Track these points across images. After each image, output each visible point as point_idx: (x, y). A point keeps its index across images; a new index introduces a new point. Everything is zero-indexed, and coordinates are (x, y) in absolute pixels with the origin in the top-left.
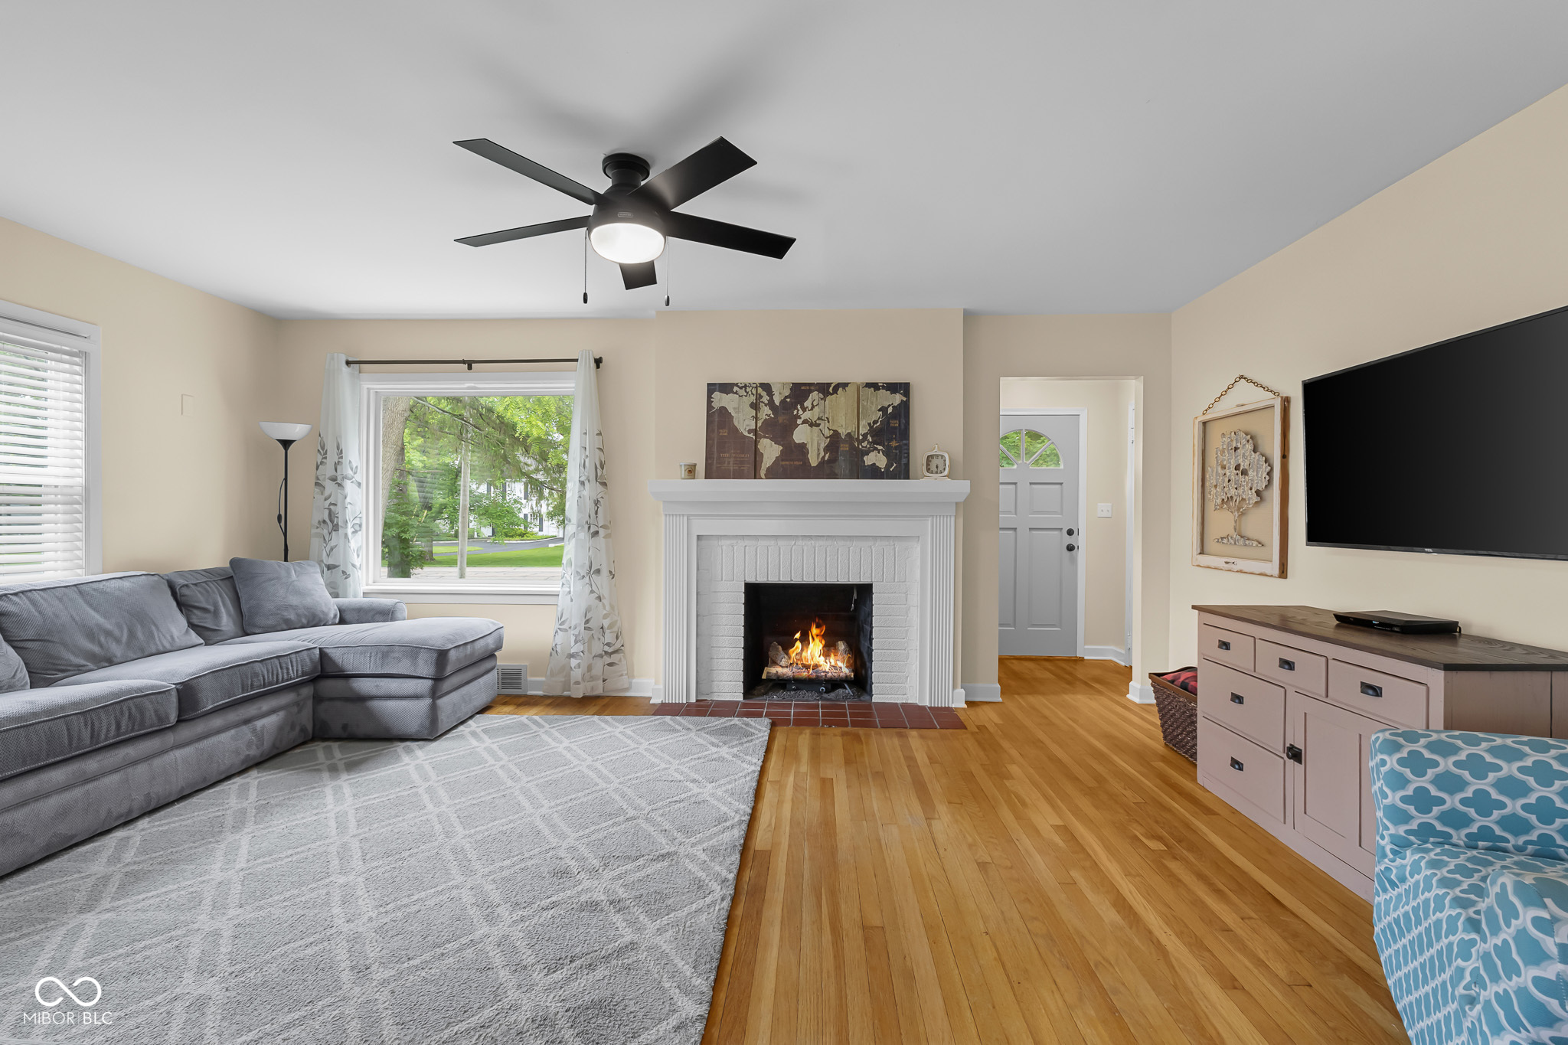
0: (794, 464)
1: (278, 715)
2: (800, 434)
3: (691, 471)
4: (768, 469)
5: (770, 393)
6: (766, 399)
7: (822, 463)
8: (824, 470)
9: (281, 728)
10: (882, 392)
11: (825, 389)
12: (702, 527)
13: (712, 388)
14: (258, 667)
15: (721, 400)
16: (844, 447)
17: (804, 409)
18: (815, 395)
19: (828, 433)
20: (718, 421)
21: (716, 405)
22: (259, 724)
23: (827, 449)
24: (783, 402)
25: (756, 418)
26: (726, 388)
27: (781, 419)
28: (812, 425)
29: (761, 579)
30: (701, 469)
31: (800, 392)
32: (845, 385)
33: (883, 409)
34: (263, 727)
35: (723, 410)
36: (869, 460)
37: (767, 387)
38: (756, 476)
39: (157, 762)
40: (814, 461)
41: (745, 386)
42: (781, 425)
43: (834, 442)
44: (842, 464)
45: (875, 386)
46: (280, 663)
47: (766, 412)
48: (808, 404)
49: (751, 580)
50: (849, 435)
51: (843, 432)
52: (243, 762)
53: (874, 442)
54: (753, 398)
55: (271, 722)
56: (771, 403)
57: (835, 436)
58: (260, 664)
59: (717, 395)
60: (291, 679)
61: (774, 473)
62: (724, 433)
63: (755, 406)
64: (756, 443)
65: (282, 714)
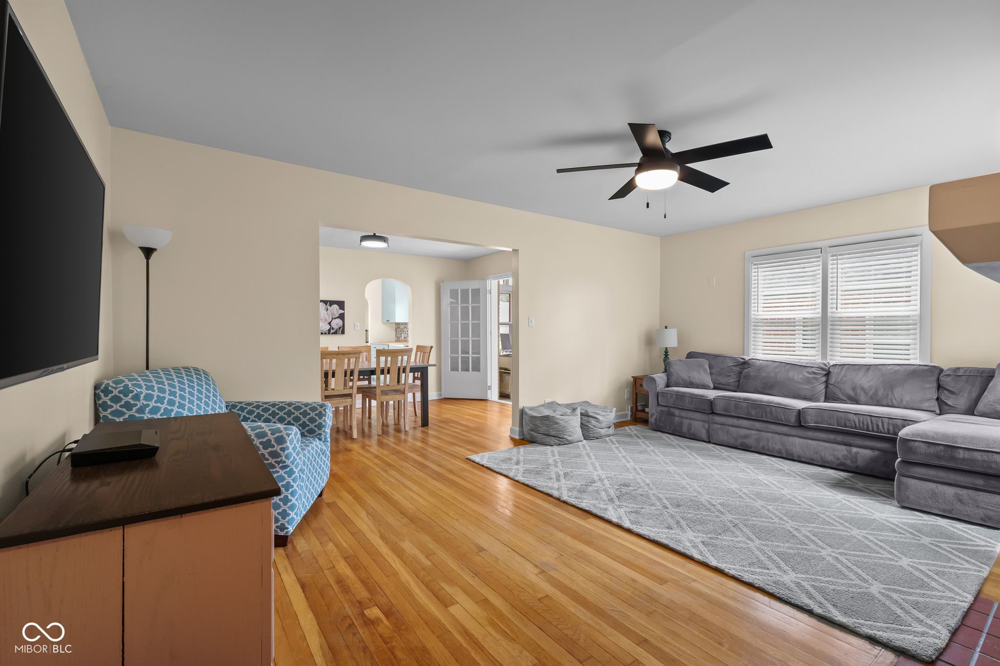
1: (874, 452)
9: (874, 460)
14: (851, 416)
22: (854, 450)
34: (857, 453)
39: (785, 438)
46: (871, 419)
52: (841, 464)
55: (867, 453)
58: (854, 415)
60: (881, 433)
65: (876, 453)
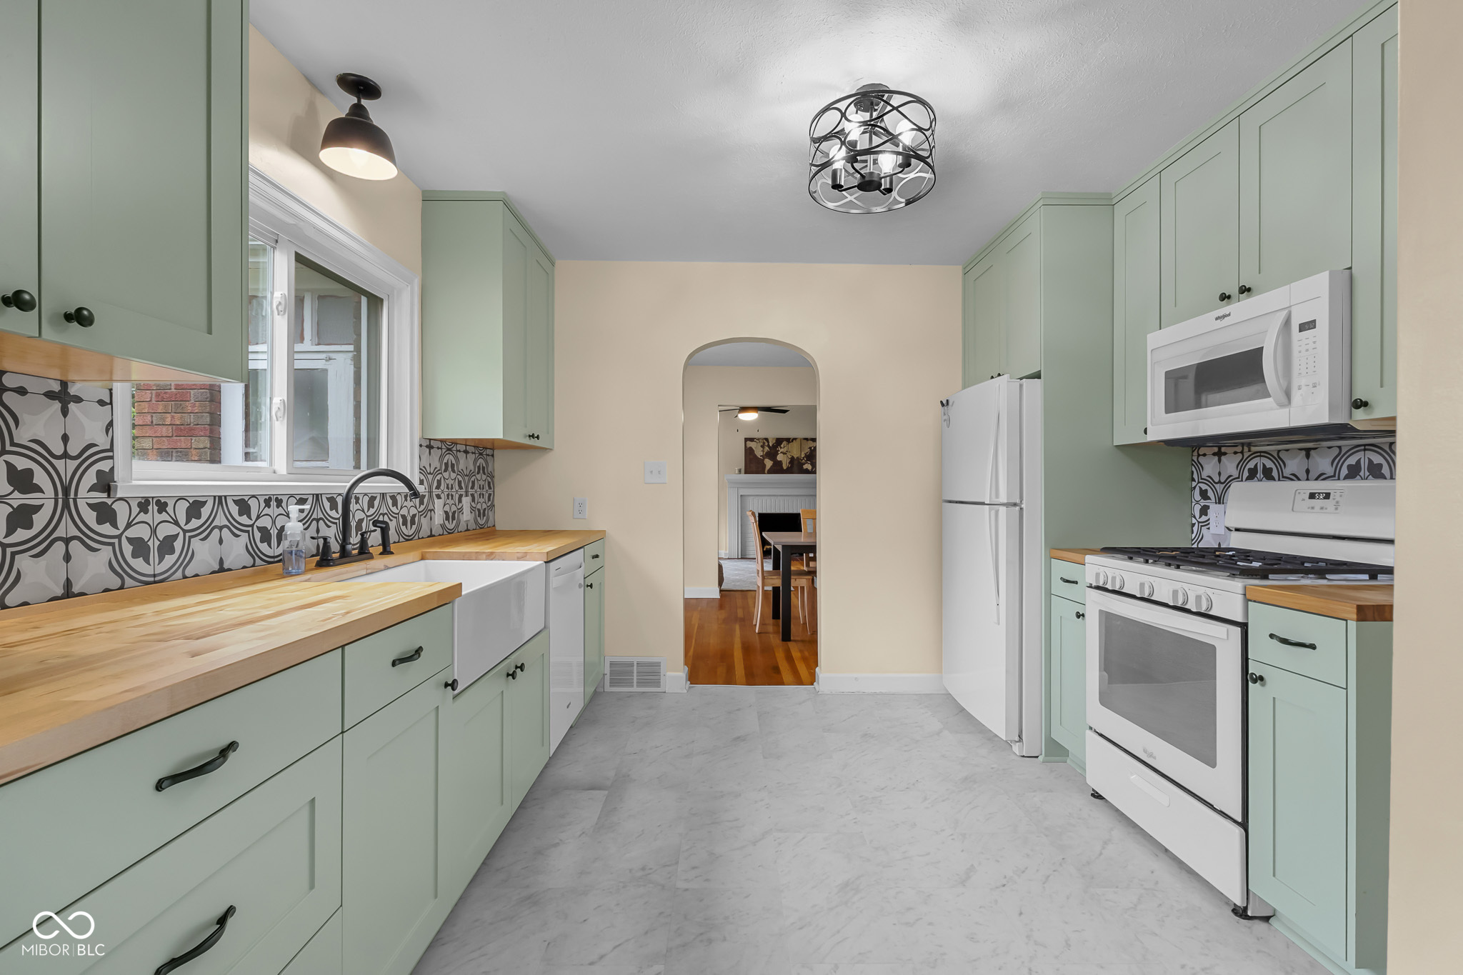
0: (777, 469)
2: (780, 457)
3: (740, 471)
4: (768, 470)
5: (768, 442)
6: (766, 444)
7: (788, 468)
8: (789, 471)
10: (810, 442)
11: (788, 440)
12: (743, 492)
13: (746, 440)
15: (750, 444)
16: (796, 462)
17: (781, 448)
18: (785, 443)
19: (790, 457)
20: (749, 452)
21: (748, 446)
23: (789, 463)
24: (773, 445)
25: (763, 451)
26: (752, 440)
27: (773, 451)
28: (784, 453)
29: (764, 512)
30: (743, 471)
31: (779, 441)
32: (795, 439)
33: (810, 448)
35: (751, 448)
36: (805, 467)
37: (767, 439)
38: (763, 472)
40: (785, 468)
41: (758, 439)
42: (772, 454)
43: (792, 460)
44: (795, 468)
45: (807, 439)
47: (767, 449)
48: (782, 446)
49: (761, 512)
50: (798, 458)
51: (795, 457)
53: (807, 460)
54: (762, 444)
56: (768, 446)
57: (792, 458)
59: (748, 442)
61: (770, 472)
62: (751, 457)
63: (762, 446)
64: (763, 460)
